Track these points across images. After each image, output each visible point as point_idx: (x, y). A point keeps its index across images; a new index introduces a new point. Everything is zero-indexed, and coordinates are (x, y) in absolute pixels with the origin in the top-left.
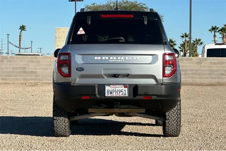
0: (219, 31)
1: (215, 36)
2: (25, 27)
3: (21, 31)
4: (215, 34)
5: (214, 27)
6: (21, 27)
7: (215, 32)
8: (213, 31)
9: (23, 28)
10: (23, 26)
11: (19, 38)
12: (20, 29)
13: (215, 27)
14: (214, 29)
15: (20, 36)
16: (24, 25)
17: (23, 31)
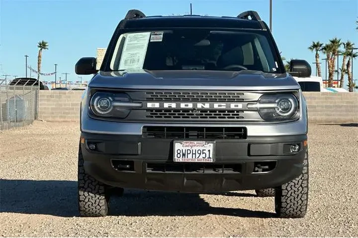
0: (322, 49)
1: (317, 56)
2: (47, 44)
3: (41, 49)
4: (317, 53)
5: (316, 43)
6: (40, 44)
7: (317, 50)
8: (315, 49)
9: (43, 45)
10: (43, 43)
11: (38, 61)
12: (39, 47)
13: (318, 43)
14: (316, 46)
15: (39, 57)
16: (45, 41)
17: (43, 50)
